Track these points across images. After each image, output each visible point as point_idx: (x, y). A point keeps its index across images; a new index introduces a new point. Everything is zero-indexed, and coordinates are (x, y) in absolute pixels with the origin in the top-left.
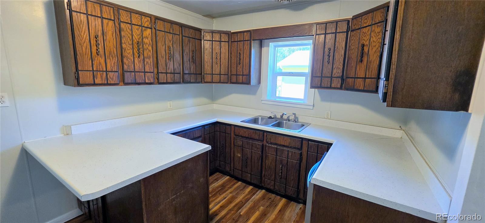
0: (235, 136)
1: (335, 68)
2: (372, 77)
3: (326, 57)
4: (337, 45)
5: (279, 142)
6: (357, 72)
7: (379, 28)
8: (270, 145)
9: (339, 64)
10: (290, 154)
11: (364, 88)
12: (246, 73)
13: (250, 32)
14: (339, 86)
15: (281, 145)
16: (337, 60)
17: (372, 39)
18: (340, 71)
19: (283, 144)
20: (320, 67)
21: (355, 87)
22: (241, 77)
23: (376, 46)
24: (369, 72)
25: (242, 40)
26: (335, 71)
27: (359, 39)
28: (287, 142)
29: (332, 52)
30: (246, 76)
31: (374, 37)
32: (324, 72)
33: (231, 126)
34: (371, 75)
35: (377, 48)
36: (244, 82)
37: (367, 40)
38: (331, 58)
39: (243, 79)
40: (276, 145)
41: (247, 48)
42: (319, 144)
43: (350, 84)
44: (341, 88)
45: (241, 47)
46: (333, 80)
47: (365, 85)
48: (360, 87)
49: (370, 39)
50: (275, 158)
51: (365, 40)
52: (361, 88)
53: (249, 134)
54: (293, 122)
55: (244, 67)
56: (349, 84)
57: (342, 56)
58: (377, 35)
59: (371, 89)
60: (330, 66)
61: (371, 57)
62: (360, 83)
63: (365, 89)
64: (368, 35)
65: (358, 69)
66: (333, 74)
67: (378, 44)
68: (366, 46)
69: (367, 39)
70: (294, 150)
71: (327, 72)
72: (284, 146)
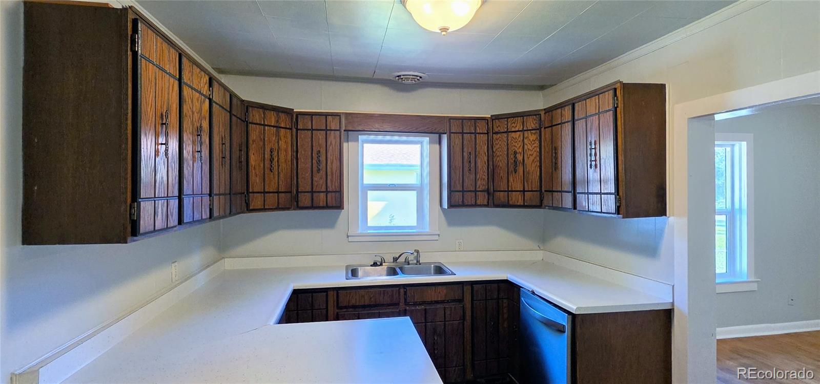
0: (338, 311)
1: (478, 179)
2: (534, 189)
3: (466, 164)
4: (478, 149)
5: (428, 299)
6: (510, 184)
7: (533, 135)
8: (413, 308)
9: (482, 173)
10: (448, 313)
11: (524, 203)
12: (334, 188)
13: (338, 116)
14: (486, 203)
15: (431, 303)
16: (480, 168)
17: (526, 146)
18: (485, 183)
19: (436, 299)
20: (459, 177)
21: (511, 203)
22: (322, 195)
23: (533, 154)
24: (528, 184)
25: (321, 128)
26: (479, 183)
27: (508, 145)
28: (441, 294)
29: (472, 156)
30: (333, 194)
31: (528, 144)
32: (465, 184)
33: (327, 292)
34: (532, 188)
35: (535, 158)
36: (330, 204)
37: (520, 147)
38: (473, 165)
39: (327, 200)
40: (421, 304)
41: (333, 143)
42: (487, 285)
43: (502, 199)
44: (487, 206)
45: (322, 142)
46: (477, 195)
47: (526, 198)
48: (518, 202)
49: (524, 145)
50: (424, 327)
51: (516, 147)
52: (521, 202)
53: (371, 298)
54: (417, 264)
55: (329, 178)
56: (500, 199)
57: (485, 164)
58: (533, 142)
59: (534, 204)
60: (473, 176)
61: (528, 167)
62: (517, 198)
63: (526, 204)
64: (520, 141)
65: (511, 179)
66: (478, 187)
67: (535, 153)
68: (519, 154)
69: (519, 145)
70: (452, 305)
71: (469, 184)
72: (437, 302)
